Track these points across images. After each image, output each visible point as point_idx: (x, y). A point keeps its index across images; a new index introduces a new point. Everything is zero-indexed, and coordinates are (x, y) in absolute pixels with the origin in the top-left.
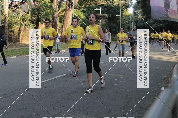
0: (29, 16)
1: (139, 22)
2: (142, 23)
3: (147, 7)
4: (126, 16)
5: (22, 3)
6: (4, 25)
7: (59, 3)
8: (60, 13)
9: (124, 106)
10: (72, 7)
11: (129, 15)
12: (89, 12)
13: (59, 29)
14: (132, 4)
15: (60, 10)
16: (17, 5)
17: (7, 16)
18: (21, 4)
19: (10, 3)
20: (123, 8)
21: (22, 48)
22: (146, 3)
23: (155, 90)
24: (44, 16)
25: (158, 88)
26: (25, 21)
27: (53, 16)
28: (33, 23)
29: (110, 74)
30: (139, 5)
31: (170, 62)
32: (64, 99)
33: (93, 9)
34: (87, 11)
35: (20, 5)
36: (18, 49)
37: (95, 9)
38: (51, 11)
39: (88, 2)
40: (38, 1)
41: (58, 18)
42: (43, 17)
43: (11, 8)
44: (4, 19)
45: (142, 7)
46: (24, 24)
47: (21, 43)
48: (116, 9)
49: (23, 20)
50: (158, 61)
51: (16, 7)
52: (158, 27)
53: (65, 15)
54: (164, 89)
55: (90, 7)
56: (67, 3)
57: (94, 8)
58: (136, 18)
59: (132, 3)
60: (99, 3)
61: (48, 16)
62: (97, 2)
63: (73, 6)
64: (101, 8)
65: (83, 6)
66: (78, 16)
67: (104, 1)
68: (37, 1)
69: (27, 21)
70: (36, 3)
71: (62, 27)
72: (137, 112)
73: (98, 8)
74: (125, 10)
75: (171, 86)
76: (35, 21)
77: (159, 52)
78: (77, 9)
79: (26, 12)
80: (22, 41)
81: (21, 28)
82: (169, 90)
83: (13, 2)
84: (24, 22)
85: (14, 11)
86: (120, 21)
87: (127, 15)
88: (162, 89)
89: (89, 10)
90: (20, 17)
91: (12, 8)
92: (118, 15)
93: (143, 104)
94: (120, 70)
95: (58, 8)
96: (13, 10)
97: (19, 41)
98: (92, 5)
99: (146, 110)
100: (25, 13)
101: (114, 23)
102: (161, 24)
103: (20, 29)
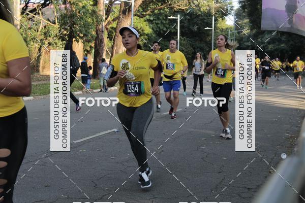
0: (55, 29)
1: (244, 40)
2: (250, 42)
3: (258, 15)
4: (222, 30)
5: (44, 5)
7: (108, 7)
8: (109, 23)
9: (218, 185)
10: (130, 14)
11: (227, 29)
12: (159, 22)
13: (107, 51)
14: (232, 10)
15: (109, 19)
16: (35, 9)
18: (42, 8)
19: (24, 5)
20: (217, 15)
21: (44, 82)
22: (257, 9)
23: (271, 157)
25: (275, 154)
26: (50, 36)
27: (97, 28)
28: (62, 40)
29: (192, 130)
30: (244, 12)
31: (297, 110)
32: (114, 172)
33: (165, 18)
34: (155, 20)
35: (40, 9)
36: (37, 85)
37: (169, 18)
38: (93, 20)
39: (158, 4)
40: (72, 2)
41: (106, 33)
42: (80, 30)
43: (25, 14)
45: (250, 15)
46: (46, 42)
47: (41, 73)
48: (206, 18)
49: (46, 34)
50: (277, 107)
51: (34, 13)
52: (276, 50)
53: (118, 26)
54: (286, 156)
55: (160, 14)
56: (121, 7)
57: (166, 16)
58: (238, 33)
59: (233, 7)
60: (177, 7)
61: (89, 29)
62: (172, 6)
63: (131, 11)
64: (179, 15)
65: (148, 12)
66: (141, 28)
67: (185, 3)
68: (70, 2)
69: (52, 36)
70: (68, 5)
71: (113, 47)
72: (239, 195)
73: (174, 16)
74: (220, 20)
75: (297, 151)
76: (66, 37)
77: (278, 93)
78: (138, 18)
79: (52, 21)
80: (43, 71)
81: (42, 49)
82: (295, 160)
83: (28, 3)
84: (46, 39)
85: (30, 19)
86: (212, 38)
87: (223, 28)
88: (282, 156)
89: (158, 19)
90: (40, 30)
91: (28, 14)
92: (208, 28)
93: (250, 181)
94: (211, 122)
95: (106, 14)
96: (29, 16)
97: (38, 71)
98: (164, 9)
99: (255, 192)
100: (48, 22)
101: (201, 41)
102: (282, 44)
103: (40, 49)
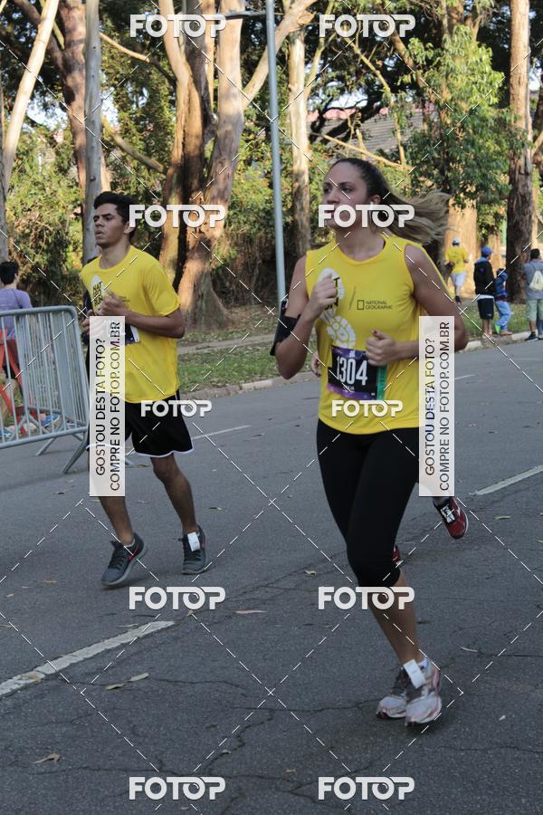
0: (400, 174)
5: (367, 113)
6: (294, 222)
7: (538, 105)
13: (539, 223)
15: (542, 137)
16: (346, 123)
17: (307, 180)
18: (363, 120)
19: (316, 116)
24: (470, 170)
27: (513, 166)
35: (359, 126)
38: (500, 144)
41: (536, 176)
42: (468, 175)
43: (318, 140)
44: (291, 194)
61: (491, 169)
79: (389, 154)
83: (326, 110)
85: (334, 152)
91: (326, 141)
95: (535, 126)
96: (329, 147)
100: (382, 158)
